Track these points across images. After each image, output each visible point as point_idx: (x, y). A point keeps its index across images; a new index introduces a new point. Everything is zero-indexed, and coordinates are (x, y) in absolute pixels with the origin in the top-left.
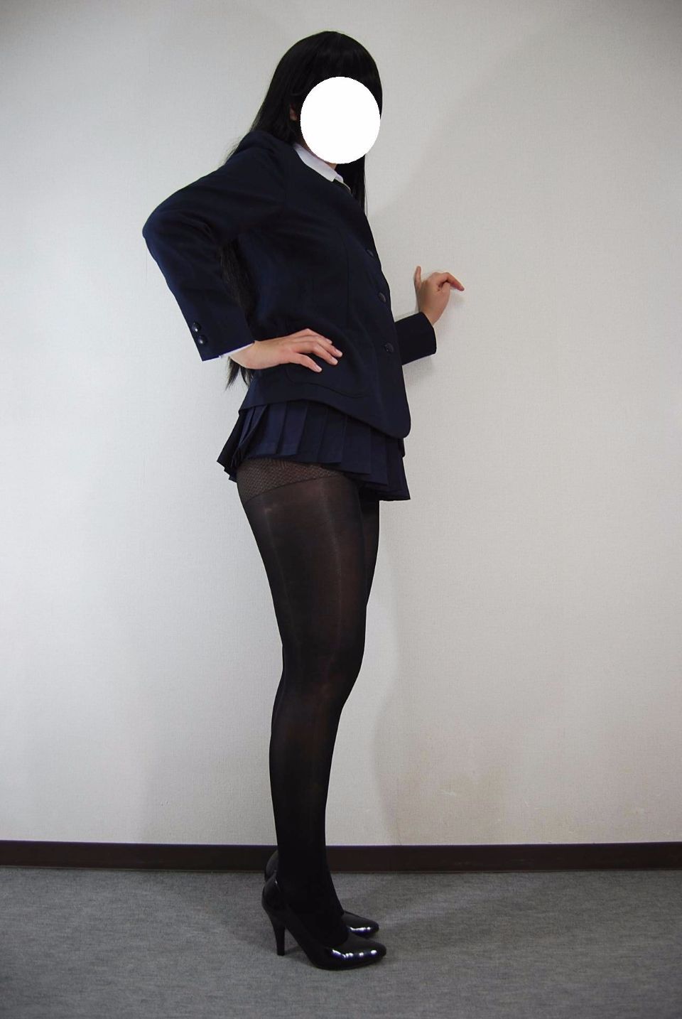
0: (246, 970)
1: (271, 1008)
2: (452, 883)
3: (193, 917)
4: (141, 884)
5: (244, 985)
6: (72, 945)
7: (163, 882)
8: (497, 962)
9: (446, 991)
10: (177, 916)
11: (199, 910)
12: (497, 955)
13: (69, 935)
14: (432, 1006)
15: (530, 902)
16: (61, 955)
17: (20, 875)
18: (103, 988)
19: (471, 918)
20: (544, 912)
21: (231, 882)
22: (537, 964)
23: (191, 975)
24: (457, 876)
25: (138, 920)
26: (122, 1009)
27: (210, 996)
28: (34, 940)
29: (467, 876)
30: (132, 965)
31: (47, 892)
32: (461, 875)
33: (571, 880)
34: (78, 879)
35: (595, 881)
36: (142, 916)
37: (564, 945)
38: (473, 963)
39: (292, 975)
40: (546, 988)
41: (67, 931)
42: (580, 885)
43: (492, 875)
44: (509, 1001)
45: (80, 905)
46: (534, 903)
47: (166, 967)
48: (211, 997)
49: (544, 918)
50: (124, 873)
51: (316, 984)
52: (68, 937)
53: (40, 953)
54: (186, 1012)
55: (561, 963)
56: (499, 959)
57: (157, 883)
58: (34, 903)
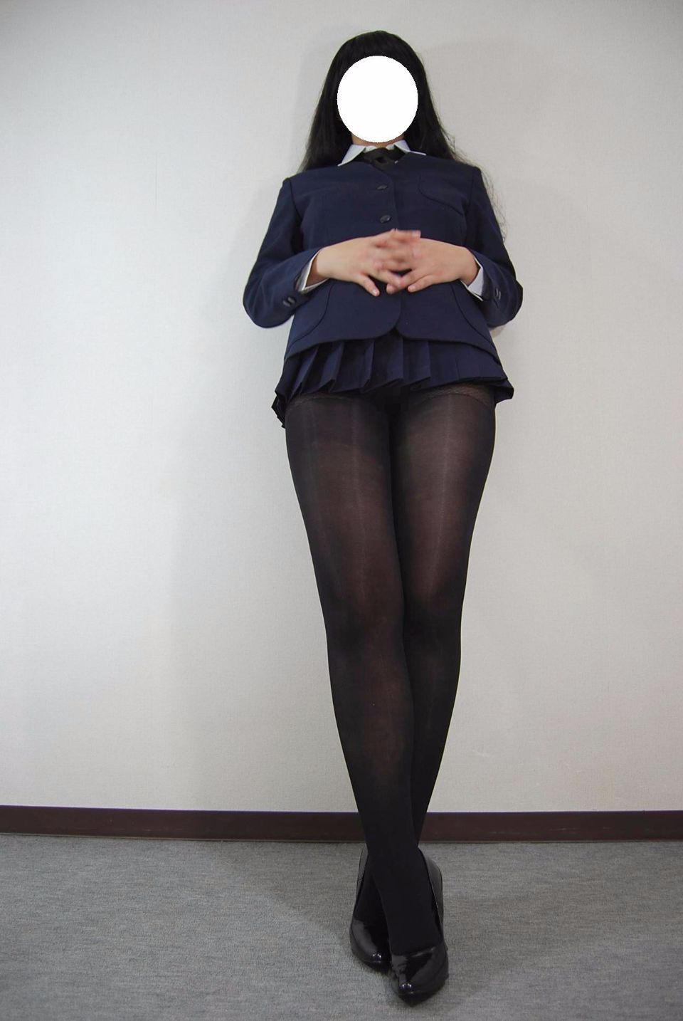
0: (250, 932)
1: (276, 969)
2: (485, 853)
3: (197, 882)
4: (144, 851)
5: (246, 947)
6: (63, 906)
7: (168, 850)
8: (536, 927)
9: (476, 955)
10: (180, 880)
11: (204, 876)
12: (536, 921)
13: (60, 897)
14: (460, 969)
15: (574, 871)
16: (47, 915)
17: (16, 842)
18: (89, 946)
19: (506, 886)
20: (589, 880)
21: (242, 850)
22: (582, 929)
23: (187, 936)
24: (492, 845)
25: (136, 884)
26: (107, 967)
27: (206, 957)
28: (20, 900)
29: (502, 846)
30: (125, 926)
31: (42, 857)
32: (496, 845)
33: (620, 851)
34: (77, 846)
35: (646, 851)
36: (142, 881)
37: (613, 911)
38: (509, 928)
39: (301, 938)
40: (592, 953)
41: (58, 893)
42: (629, 855)
43: (529, 845)
44: (549, 966)
45: (77, 869)
46: (577, 872)
47: (161, 929)
48: (208, 957)
49: (590, 886)
50: (127, 841)
51: (328, 947)
52: (58, 899)
53: (25, 913)
54: (178, 972)
55: (610, 929)
56: (537, 924)
57: (162, 850)
58: (26, 868)
